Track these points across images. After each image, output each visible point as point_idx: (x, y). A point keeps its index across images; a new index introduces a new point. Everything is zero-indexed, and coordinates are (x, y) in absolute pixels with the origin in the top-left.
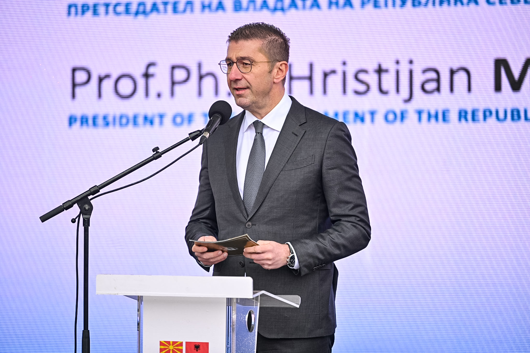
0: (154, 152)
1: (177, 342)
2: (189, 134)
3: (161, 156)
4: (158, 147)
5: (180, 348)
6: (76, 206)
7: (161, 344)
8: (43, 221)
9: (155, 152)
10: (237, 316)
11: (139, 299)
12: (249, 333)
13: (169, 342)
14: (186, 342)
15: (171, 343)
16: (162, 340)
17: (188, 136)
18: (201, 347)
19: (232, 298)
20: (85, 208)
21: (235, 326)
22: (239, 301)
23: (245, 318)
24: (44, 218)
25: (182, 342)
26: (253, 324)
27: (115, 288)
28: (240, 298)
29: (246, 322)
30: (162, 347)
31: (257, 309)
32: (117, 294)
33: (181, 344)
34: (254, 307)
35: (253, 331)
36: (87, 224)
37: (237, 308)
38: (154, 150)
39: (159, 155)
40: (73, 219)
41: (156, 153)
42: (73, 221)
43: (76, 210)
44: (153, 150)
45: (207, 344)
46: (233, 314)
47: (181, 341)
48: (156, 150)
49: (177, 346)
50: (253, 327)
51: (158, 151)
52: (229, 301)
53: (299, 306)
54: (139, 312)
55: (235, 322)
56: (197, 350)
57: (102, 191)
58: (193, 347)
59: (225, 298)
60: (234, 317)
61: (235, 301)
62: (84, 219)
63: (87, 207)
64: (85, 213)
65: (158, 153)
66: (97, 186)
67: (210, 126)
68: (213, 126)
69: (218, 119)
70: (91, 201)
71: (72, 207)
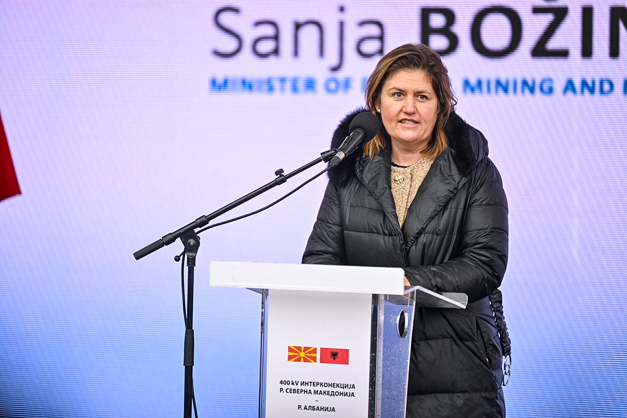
0: (277, 175)
1: (310, 348)
2: (322, 154)
3: (286, 181)
4: (282, 169)
5: (313, 355)
6: (179, 240)
7: (290, 350)
8: (137, 259)
9: (278, 176)
10: (385, 317)
11: (264, 293)
12: (401, 339)
13: (300, 347)
14: (321, 348)
15: (302, 349)
16: (292, 345)
17: (320, 156)
18: (339, 355)
19: (380, 294)
20: (189, 243)
21: (382, 330)
22: (388, 299)
23: (396, 320)
24: (139, 255)
25: (316, 349)
26: (407, 327)
27: (233, 279)
28: (389, 295)
29: (397, 324)
30: (292, 354)
31: (412, 310)
32: (236, 286)
33: (315, 351)
34: (408, 306)
35: (406, 336)
36: (192, 263)
37: (385, 306)
38: (277, 173)
39: (283, 179)
40: (177, 256)
41: (280, 176)
42: (177, 259)
43: (178, 246)
44: (275, 173)
45: (347, 351)
46: (380, 315)
47: (315, 347)
48: (279, 172)
49: (310, 352)
50: (406, 331)
51: (283, 174)
52: (375, 297)
53: (466, 306)
54: (263, 310)
55: (383, 325)
56: (334, 359)
57: (211, 223)
58: (329, 355)
59: (370, 294)
60: (381, 317)
61: (383, 298)
62: (188, 258)
63: (192, 242)
64: (190, 251)
65: (283, 177)
66: (206, 217)
67: (346, 145)
68: (351, 145)
69: (359, 136)
70: (198, 235)
71: (175, 241)
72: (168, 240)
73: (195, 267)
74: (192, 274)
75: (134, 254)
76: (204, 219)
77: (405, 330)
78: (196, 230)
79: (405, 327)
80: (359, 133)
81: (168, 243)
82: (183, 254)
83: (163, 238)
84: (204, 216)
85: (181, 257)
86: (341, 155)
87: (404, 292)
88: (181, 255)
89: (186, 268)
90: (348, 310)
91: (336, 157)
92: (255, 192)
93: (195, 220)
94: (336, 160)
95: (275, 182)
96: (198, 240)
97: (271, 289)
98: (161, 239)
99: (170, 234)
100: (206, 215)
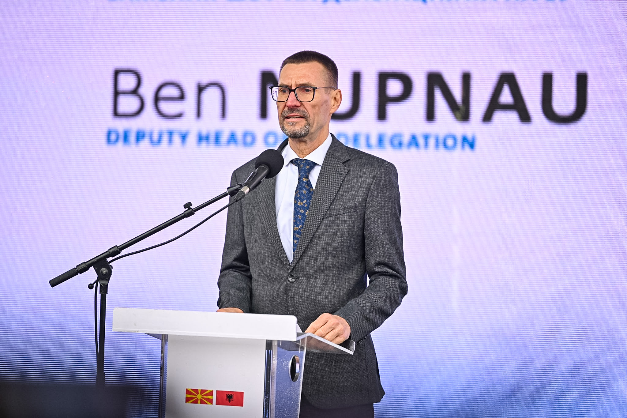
0: (185, 208)
1: (207, 390)
2: (228, 188)
3: (194, 214)
4: (190, 202)
5: (210, 397)
6: (92, 268)
7: (188, 392)
8: (53, 286)
9: (187, 209)
10: (277, 362)
11: (164, 338)
12: (293, 383)
13: (197, 390)
14: (217, 391)
15: (199, 392)
16: (189, 388)
17: (226, 190)
18: (234, 397)
19: (273, 340)
20: (102, 272)
21: (275, 374)
22: (281, 345)
23: (288, 365)
24: (54, 283)
25: (213, 391)
26: (298, 372)
27: (135, 325)
28: (282, 341)
29: (289, 369)
30: (189, 396)
31: (303, 355)
33: (211, 393)
34: (300, 352)
35: (297, 381)
36: (104, 290)
37: (278, 352)
38: (185, 206)
39: (191, 212)
43: (91, 275)
44: (184, 206)
45: (242, 394)
46: (273, 360)
47: (211, 389)
48: (188, 205)
49: (207, 395)
50: (297, 376)
51: (191, 207)
52: (269, 345)
54: (163, 354)
55: (276, 369)
56: (230, 401)
57: (124, 252)
58: (225, 397)
59: (264, 340)
60: (274, 362)
61: (276, 344)
62: (101, 286)
63: (104, 270)
64: (103, 279)
65: (191, 210)
66: (117, 247)
67: (251, 180)
68: (256, 180)
69: (263, 172)
70: (110, 264)
71: (88, 270)
72: (82, 269)
73: (107, 294)
74: (104, 302)
75: (50, 282)
76: (116, 249)
77: (296, 374)
78: (109, 259)
79: (296, 372)
80: (264, 169)
81: (82, 271)
82: (96, 282)
83: (77, 266)
84: (116, 246)
85: (95, 285)
86: (246, 189)
87: (297, 338)
88: (94, 283)
89: (99, 295)
90: (243, 355)
91: (241, 191)
92: (164, 224)
93: (107, 250)
94: (241, 194)
95: (183, 214)
96: (110, 268)
97: (171, 335)
98: (75, 268)
99: (84, 263)
100: (118, 246)
